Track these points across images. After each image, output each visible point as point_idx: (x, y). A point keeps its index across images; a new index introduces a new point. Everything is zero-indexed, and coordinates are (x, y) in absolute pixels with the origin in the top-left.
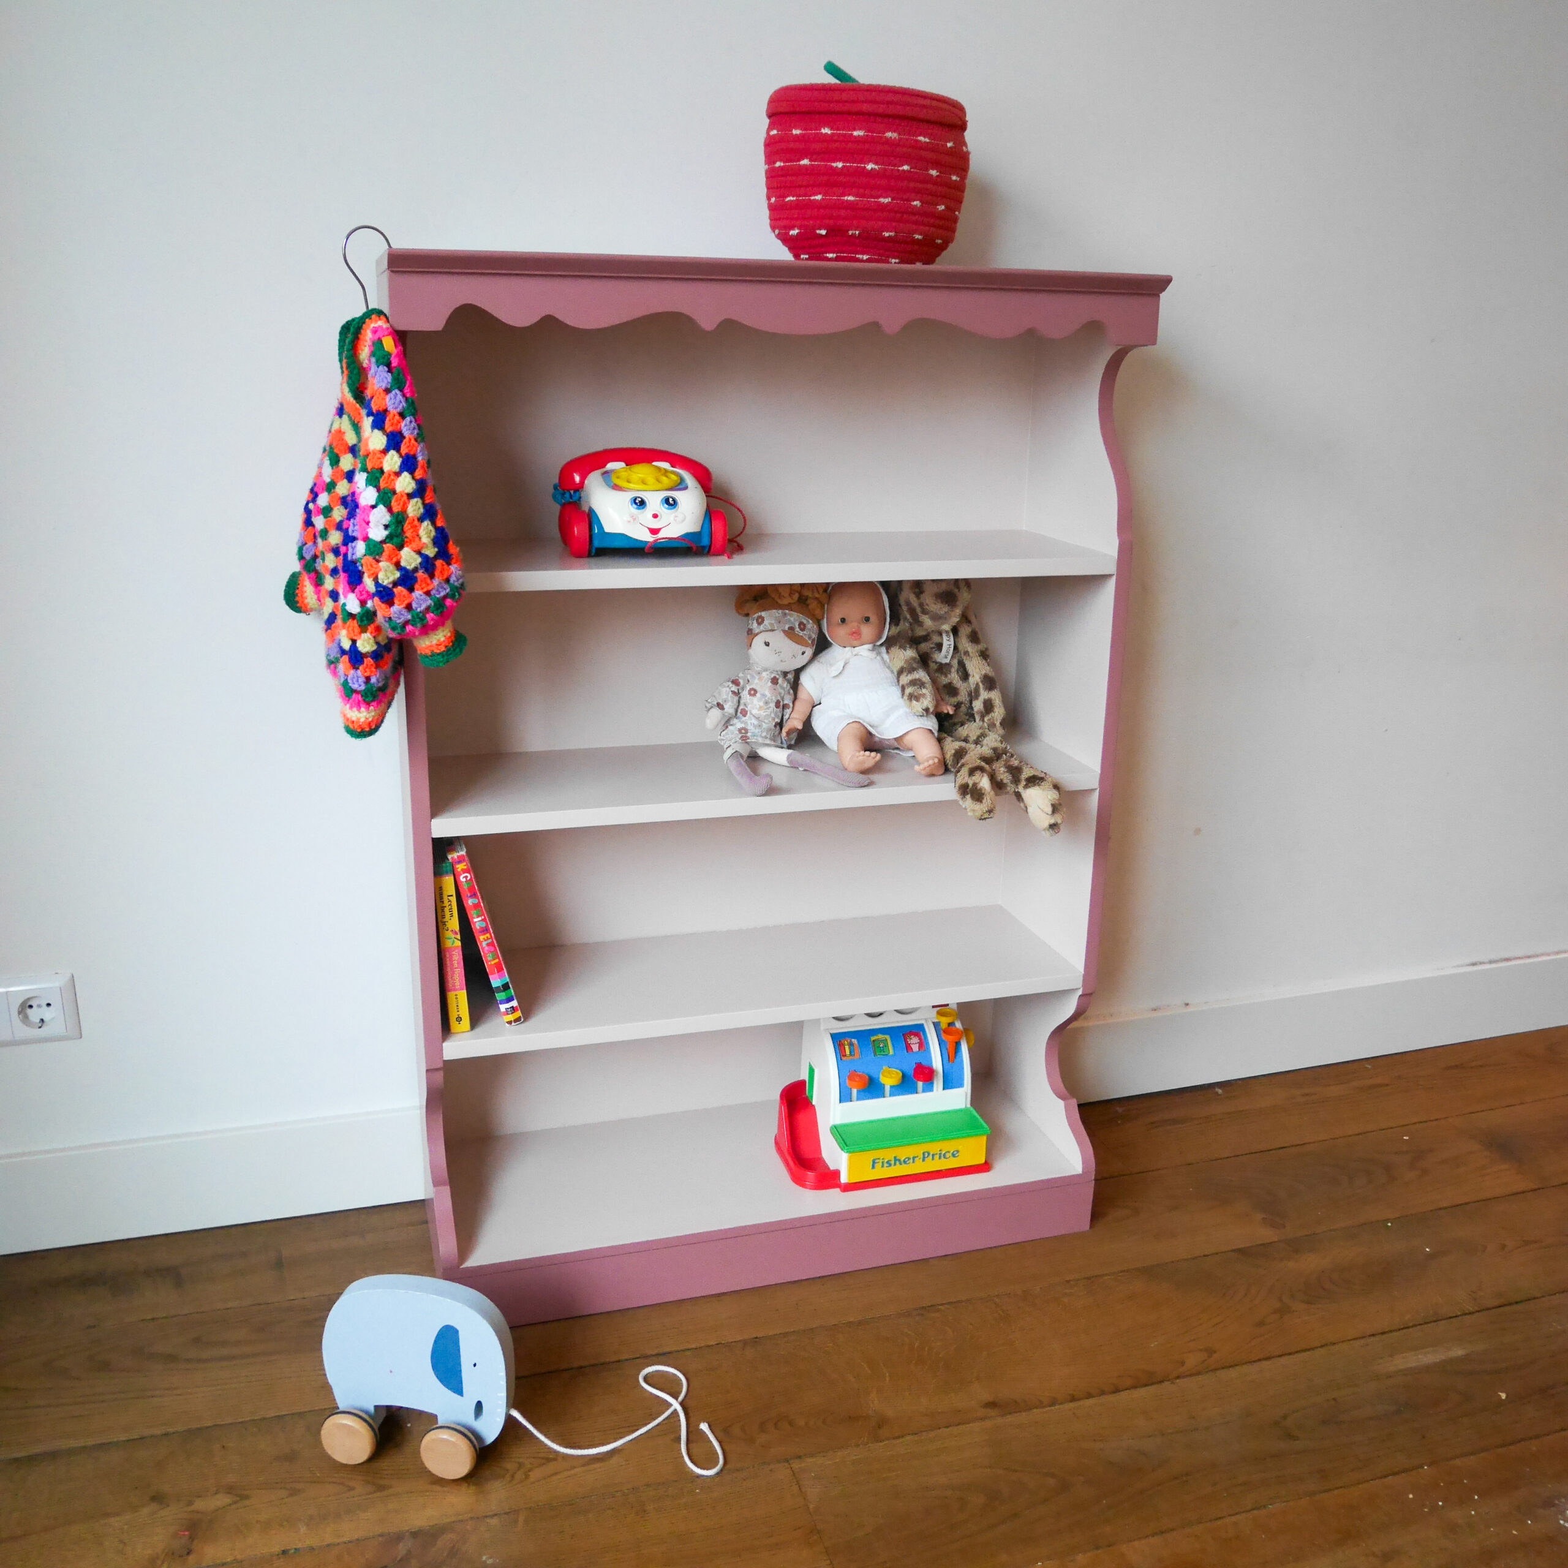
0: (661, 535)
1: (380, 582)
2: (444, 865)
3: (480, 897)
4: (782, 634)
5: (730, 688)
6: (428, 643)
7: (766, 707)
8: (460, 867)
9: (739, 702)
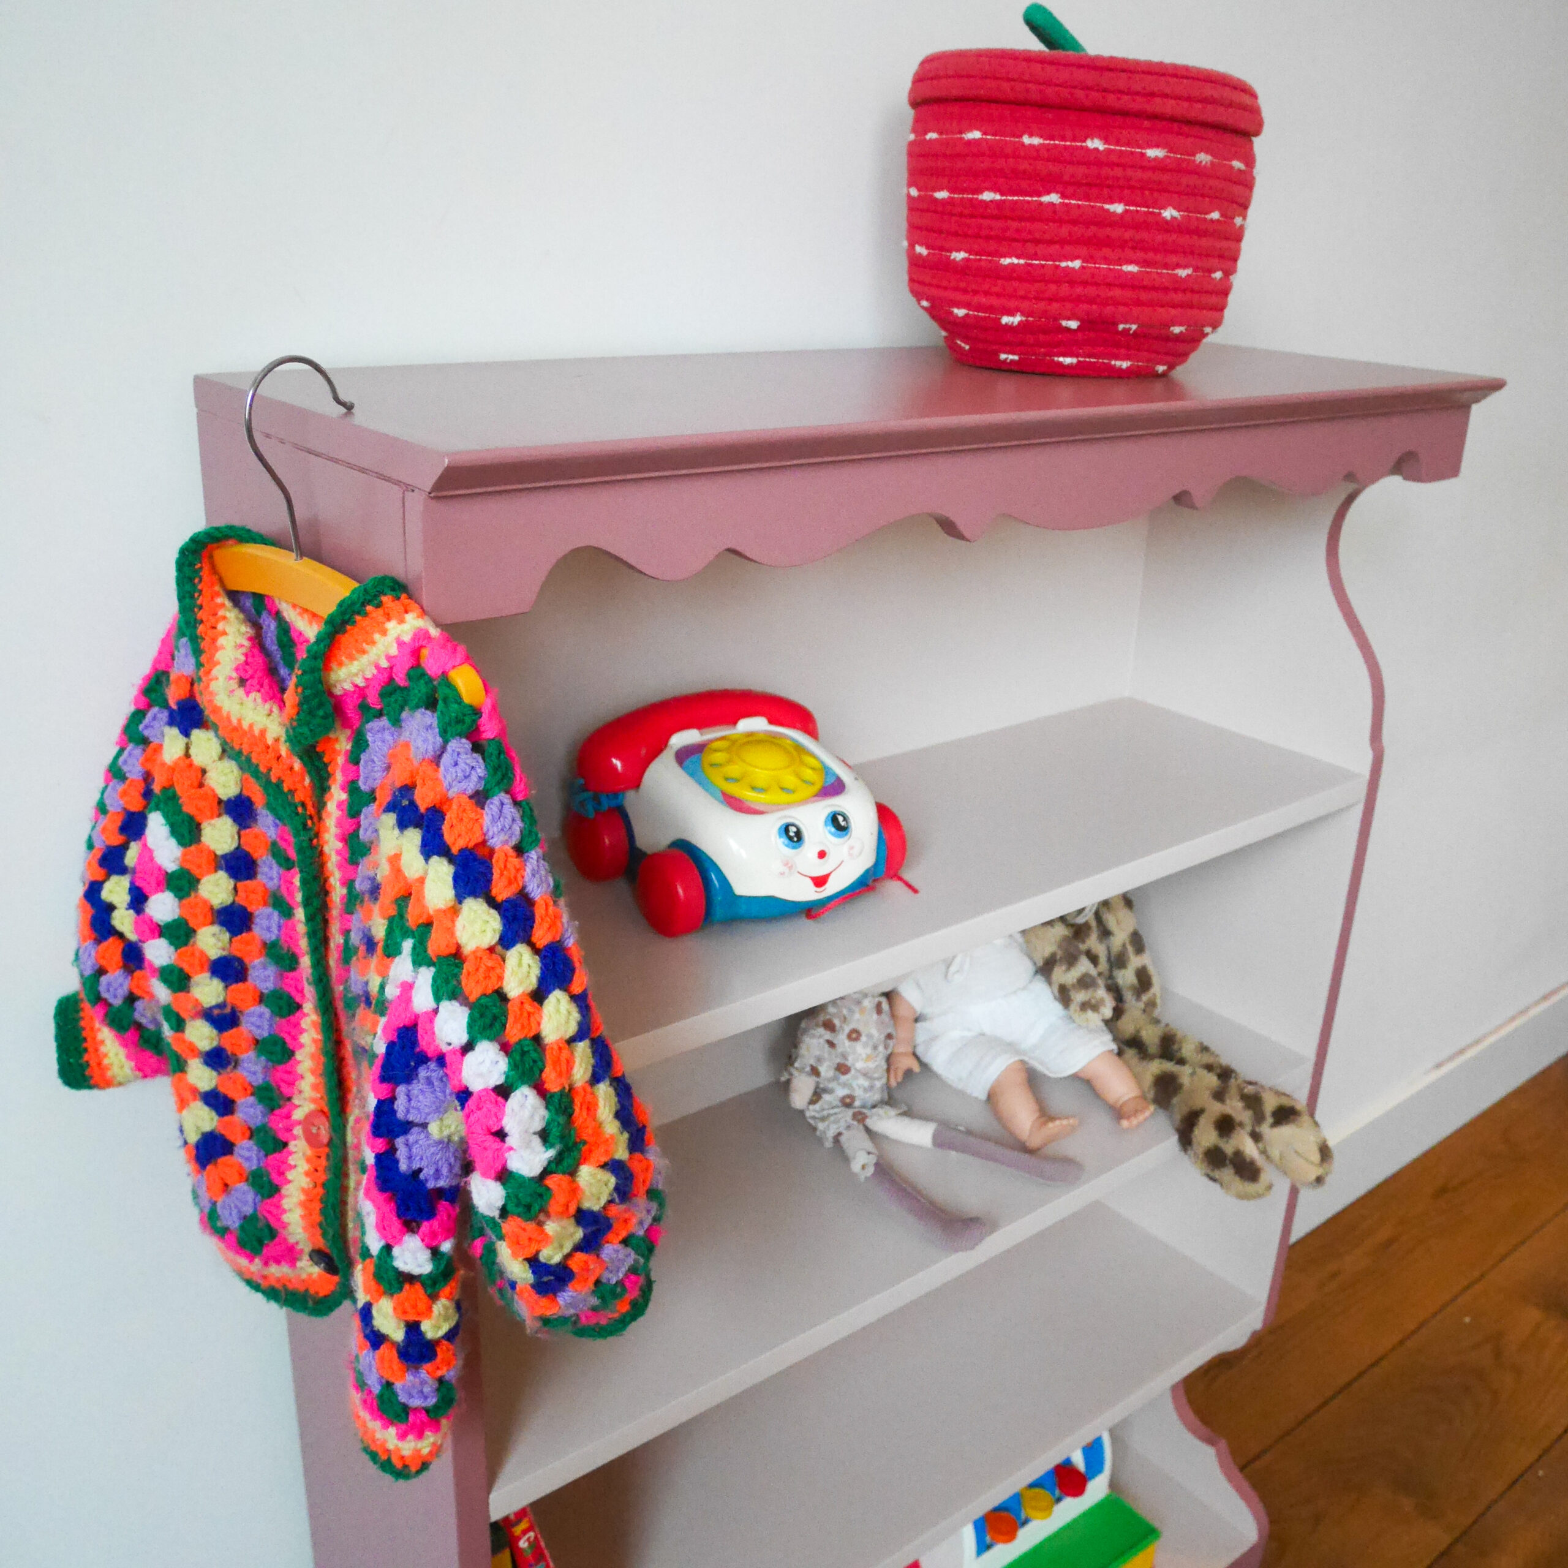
1: (542, 1259)
5: (823, 1038)
7: (874, 1055)
8: (519, 1528)
9: (836, 1054)
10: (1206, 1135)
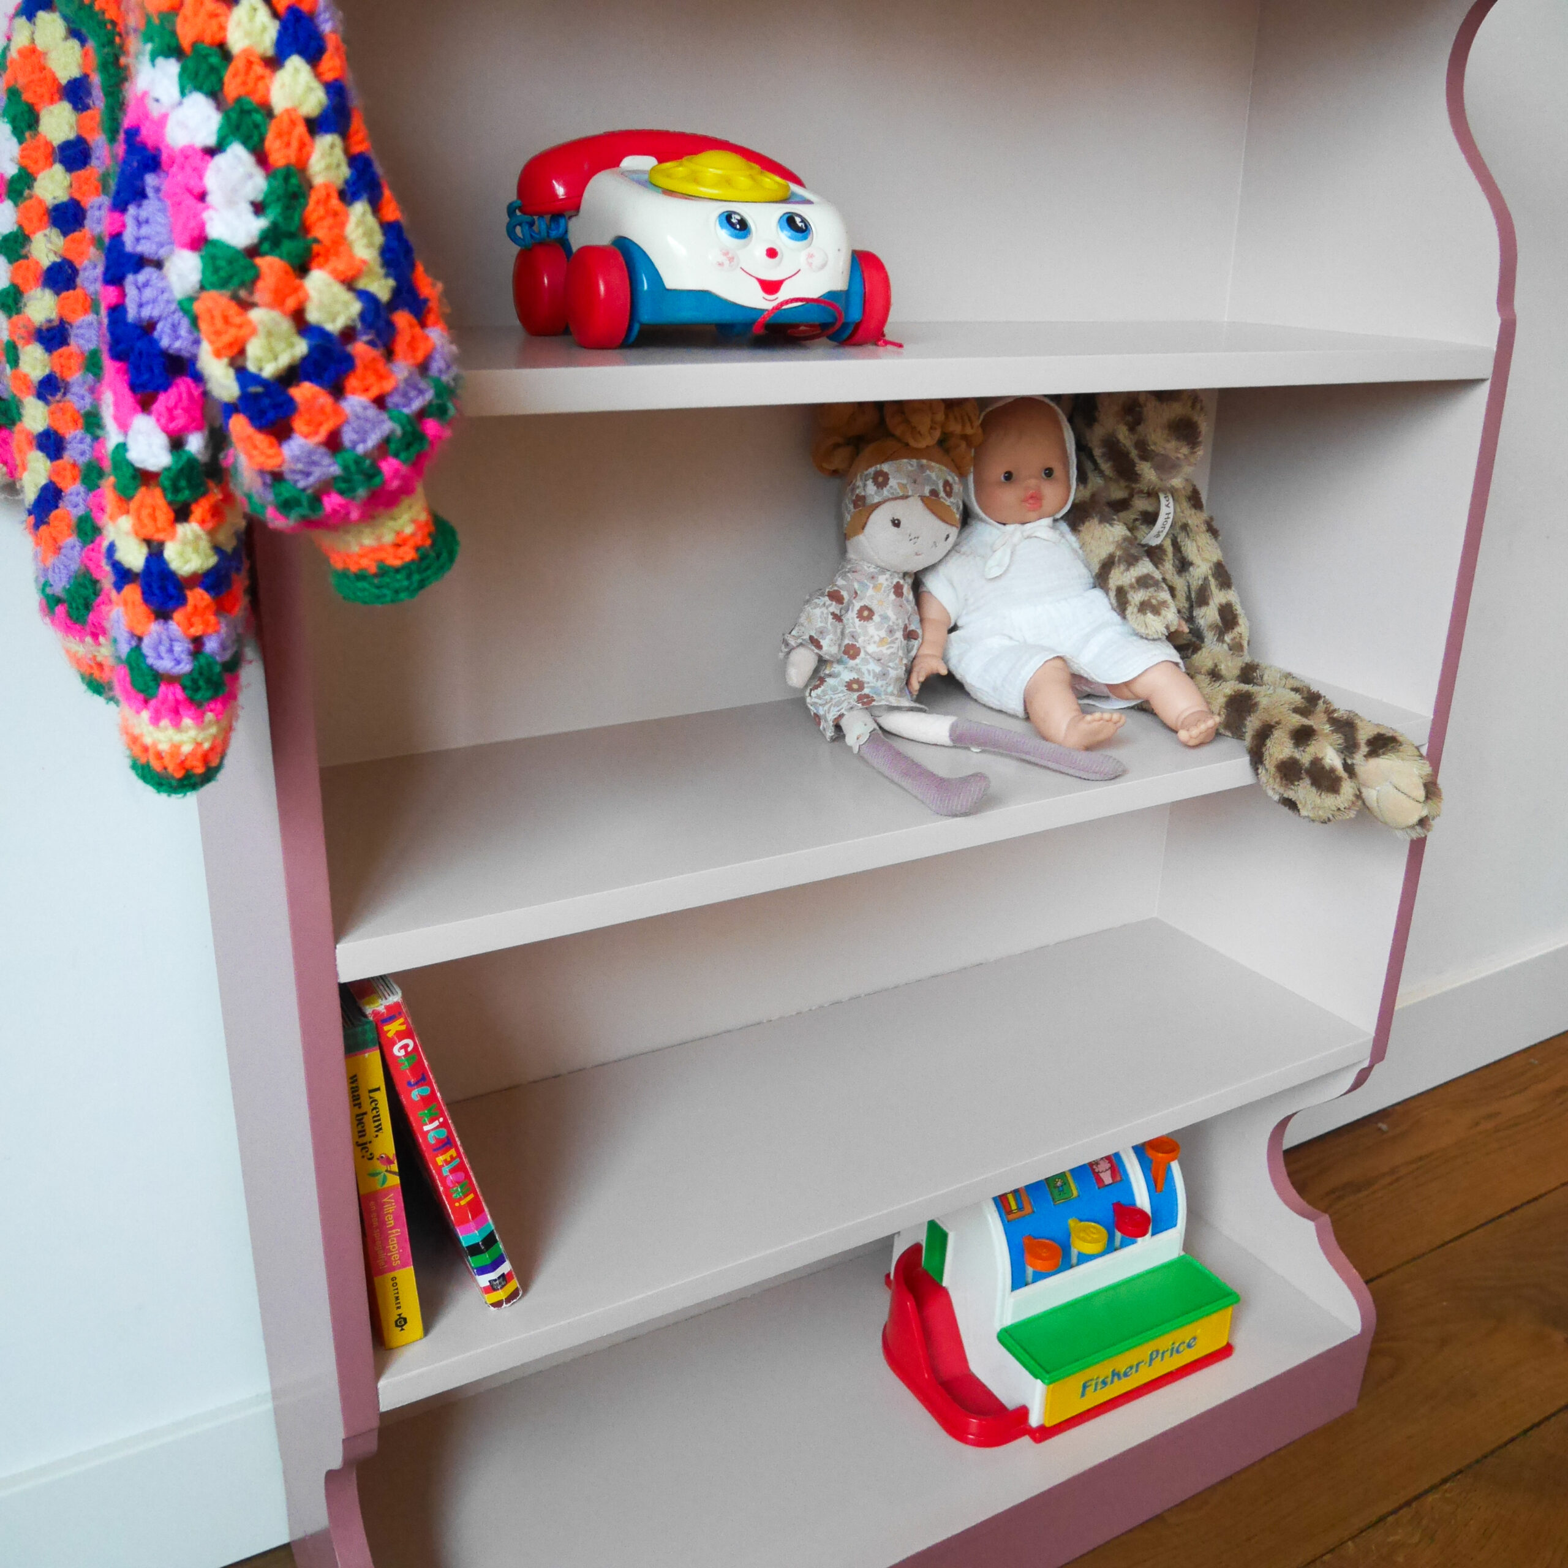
0: (783, 294)
1: (252, 367)
2: (360, 1029)
3: (433, 1081)
4: (920, 503)
5: (827, 608)
6: (368, 541)
7: (890, 640)
8: (392, 1029)
9: (843, 633)
10: (1280, 748)
